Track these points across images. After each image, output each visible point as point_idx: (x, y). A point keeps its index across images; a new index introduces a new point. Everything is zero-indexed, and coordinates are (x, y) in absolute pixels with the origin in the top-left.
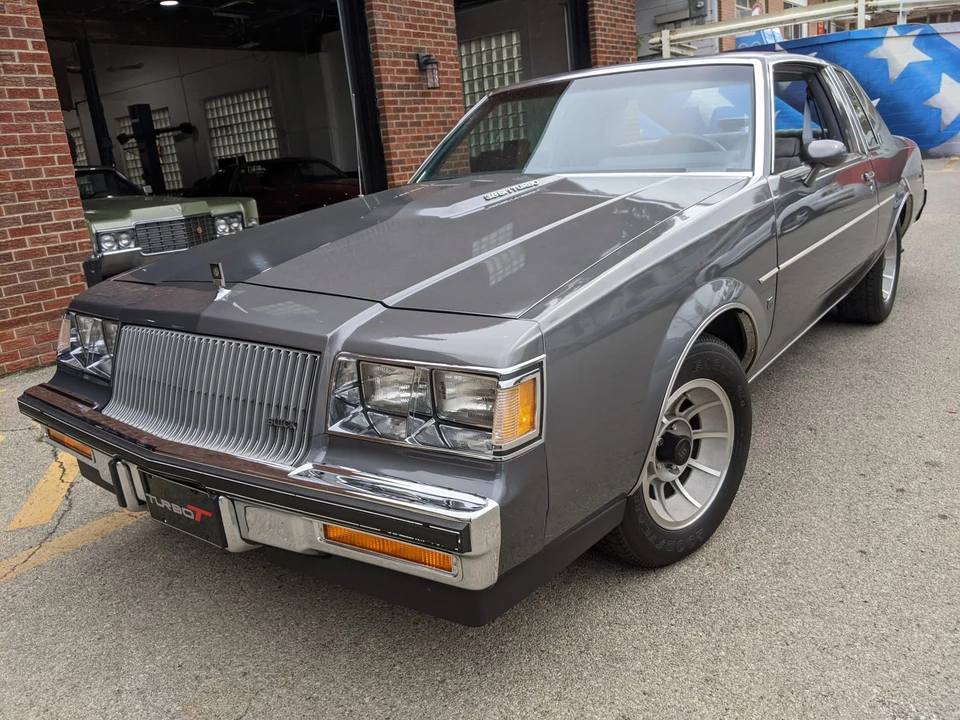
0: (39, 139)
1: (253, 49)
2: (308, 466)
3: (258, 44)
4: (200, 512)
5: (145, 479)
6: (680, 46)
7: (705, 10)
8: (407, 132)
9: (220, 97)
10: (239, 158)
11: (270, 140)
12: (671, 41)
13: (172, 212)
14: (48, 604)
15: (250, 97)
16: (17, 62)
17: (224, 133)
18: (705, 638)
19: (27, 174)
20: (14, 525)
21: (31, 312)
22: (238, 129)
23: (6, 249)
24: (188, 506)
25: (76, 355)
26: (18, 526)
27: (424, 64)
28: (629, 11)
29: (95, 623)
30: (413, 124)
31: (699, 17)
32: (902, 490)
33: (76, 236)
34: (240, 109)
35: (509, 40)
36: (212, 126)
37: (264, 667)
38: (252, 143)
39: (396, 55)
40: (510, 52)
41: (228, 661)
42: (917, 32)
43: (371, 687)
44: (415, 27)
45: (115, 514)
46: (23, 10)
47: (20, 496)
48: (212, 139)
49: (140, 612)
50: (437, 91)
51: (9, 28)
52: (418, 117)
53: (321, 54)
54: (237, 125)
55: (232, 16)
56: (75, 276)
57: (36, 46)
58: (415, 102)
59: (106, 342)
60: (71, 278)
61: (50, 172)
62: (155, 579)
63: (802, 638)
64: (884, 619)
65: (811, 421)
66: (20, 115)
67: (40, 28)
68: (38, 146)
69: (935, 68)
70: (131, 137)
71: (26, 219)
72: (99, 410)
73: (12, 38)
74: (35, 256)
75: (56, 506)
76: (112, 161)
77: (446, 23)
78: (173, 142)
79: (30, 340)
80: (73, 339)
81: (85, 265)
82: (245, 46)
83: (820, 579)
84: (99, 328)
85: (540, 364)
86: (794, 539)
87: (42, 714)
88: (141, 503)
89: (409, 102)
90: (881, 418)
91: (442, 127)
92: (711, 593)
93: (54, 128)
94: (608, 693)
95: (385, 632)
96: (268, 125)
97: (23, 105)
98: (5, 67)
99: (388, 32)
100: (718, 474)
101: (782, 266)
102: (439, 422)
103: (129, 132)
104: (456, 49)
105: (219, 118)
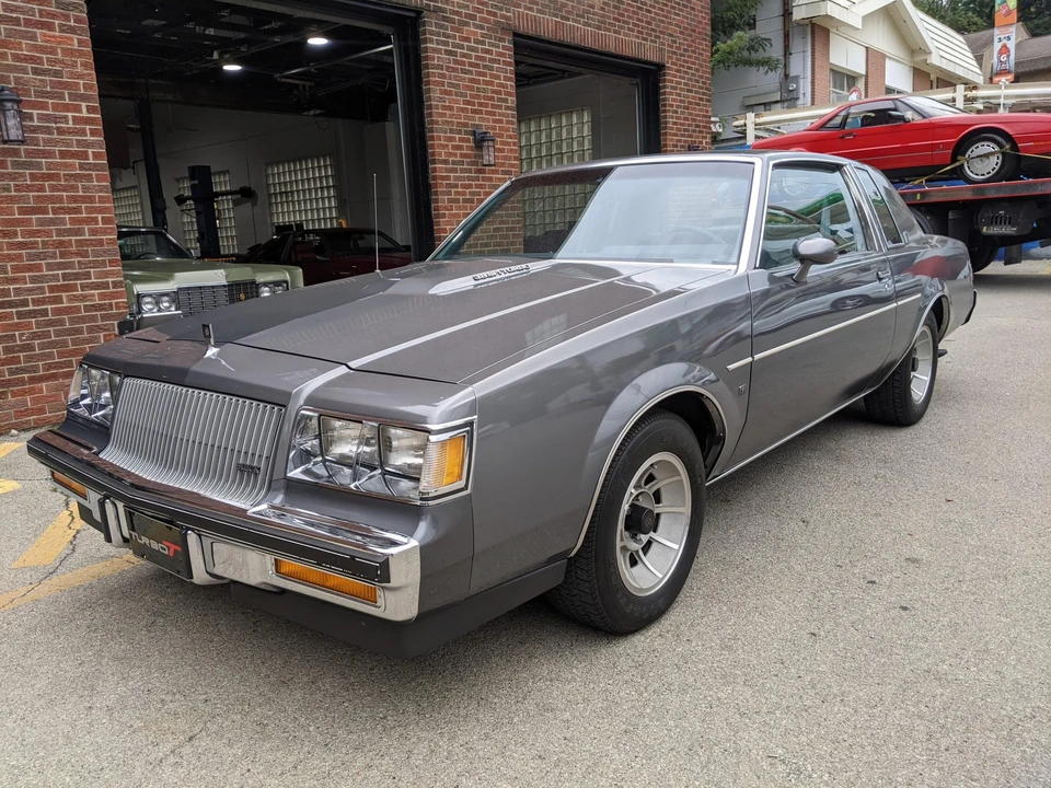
0: (84, 199)
2: (264, 506)
3: (318, 112)
4: (173, 547)
5: (130, 516)
6: (767, 130)
7: (798, 94)
8: (459, 208)
9: (283, 162)
10: (297, 225)
11: (330, 208)
12: (756, 125)
13: (216, 277)
14: (38, 633)
15: (313, 163)
16: (71, 125)
17: (284, 199)
18: (636, 697)
19: (69, 232)
20: (18, 564)
21: (63, 368)
22: (299, 196)
23: (43, 305)
24: (164, 542)
25: (85, 406)
26: (22, 565)
27: (480, 141)
28: (703, 94)
30: (465, 201)
31: (791, 100)
32: (873, 582)
33: (112, 296)
34: (302, 175)
35: (580, 118)
36: (272, 191)
37: (225, 696)
38: (312, 210)
39: (451, 131)
40: (581, 130)
41: (193, 690)
43: (317, 719)
44: (473, 104)
45: (114, 559)
46: (80, 76)
47: (27, 539)
48: (271, 204)
49: (121, 644)
50: (492, 168)
51: (66, 92)
52: (471, 193)
53: (387, 123)
54: (298, 191)
55: (297, 82)
56: (109, 335)
57: (90, 110)
58: (469, 179)
59: (112, 394)
60: (105, 336)
61: (93, 232)
62: (140, 617)
64: (812, 692)
65: (807, 515)
66: (68, 175)
67: (95, 93)
68: (83, 205)
70: (189, 198)
71: (65, 277)
72: (97, 454)
73: (67, 101)
74: (72, 313)
75: (61, 549)
76: (165, 223)
77: (506, 101)
78: (231, 206)
79: (60, 396)
80: (85, 392)
81: (119, 325)
82: (312, 113)
83: (764, 655)
84: (107, 380)
85: (470, 424)
86: (751, 618)
87: (19, 721)
88: (126, 540)
89: (463, 179)
90: (877, 515)
92: (655, 660)
93: (101, 189)
94: (532, 737)
95: (342, 674)
96: (329, 192)
97: (72, 166)
98: (58, 128)
99: (444, 108)
100: (676, 547)
101: (757, 357)
102: (385, 473)
103: (187, 193)
104: (515, 127)
105: (279, 184)
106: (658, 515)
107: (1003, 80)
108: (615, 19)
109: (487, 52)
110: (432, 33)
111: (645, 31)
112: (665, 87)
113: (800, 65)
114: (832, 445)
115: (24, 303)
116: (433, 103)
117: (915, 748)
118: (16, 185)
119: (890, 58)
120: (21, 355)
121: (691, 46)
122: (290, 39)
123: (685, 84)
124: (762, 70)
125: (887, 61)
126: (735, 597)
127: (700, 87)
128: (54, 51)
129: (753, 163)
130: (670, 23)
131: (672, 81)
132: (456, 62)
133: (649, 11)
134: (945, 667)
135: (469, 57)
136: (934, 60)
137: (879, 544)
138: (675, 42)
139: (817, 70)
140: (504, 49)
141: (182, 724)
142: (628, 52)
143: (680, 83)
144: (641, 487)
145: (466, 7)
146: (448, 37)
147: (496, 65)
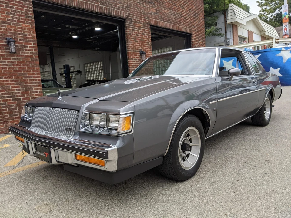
0: (32, 68)
1: (97, 50)
2: (73, 139)
3: (98, 49)
4: (47, 154)
5: (35, 146)
7: (229, 43)
9: (89, 63)
10: (93, 80)
11: (102, 75)
15: (97, 63)
16: (29, 48)
17: (89, 73)
19: (28, 77)
20: (7, 165)
23: (19, 97)
24: (45, 153)
25: (26, 117)
27: (142, 54)
28: (203, 41)
29: (20, 187)
32: (256, 167)
34: (94, 67)
35: (169, 49)
36: (86, 71)
37: (62, 199)
38: (97, 76)
39: (134, 51)
41: (52, 198)
43: (88, 206)
44: (140, 44)
45: (34, 164)
46: (32, 35)
47: (10, 159)
48: (86, 74)
49: (33, 186)
51: (28, 40)
53: (117, 52)
54: (93, 71)
55: (92, 41)
57: (34, 44)
58: (139, 64)
61: (34, 77)
62: (39, 179)
63: (213, 200)
64: (238, 197)
65: (236, 149)
66: (28, 62)
67: (36, 40)
68: (32, 70)
70: (63, 74)
71: (26, 89)
72: (27, 129)
73: (28, 42)
74: (28, 99)
75: (19, 161)
76: (56, 79)
77: (149, 43)
78: (75, 75)
80: (26, 114)
82: (97, 49)
83: (223, 187)
85: (133, 113)
86: (219, 177)
89: (137, 64)
90: (256, 149)
92: (191, 188)
93: (37, 66)
94: (153, 210)
95: (97, 193)
96: (101, 71)
97: (29, 59)
98: (25, 49)
99: (132, 45)
100: (196, 156)
101: (219, 100)
102: (108, 129)
103: (63, 72)
104: (151, 50)
105: (88, 69)
106: (191, 146)
107: (286, 37)
108: (178, 22)
109: (143, 30)
110: (128, 25)
111: (186, 25)
112: (192, 40)
113: (230, 35)
114: (243, 131)
115: (14, 97)
116: (129, 43)
117: (271, 212)
118: (13, 64)
120: (13, 111)
121: (199, 29)
122: (90, 28)
124: (219, 37)
125: (254, 34)
126: (215, 171)
127: (202, 40)
128: (25, 29)
129: (216, 49)
130: (194, 23)
131: (194, 38)
132: (135, 32)
133: (187, 19)
134: (278, 189)
135: (138, 31)
136: (267, 33)
137: (257, 156)
138: (195, 28)
139: (234, 36)
140: (148, 29)
141: (48, 207)
142: (182, 30)
143: (197, 39)
144: (185, 137)
145: (138, 18)
146: (133, 26)
147: (146, 33)
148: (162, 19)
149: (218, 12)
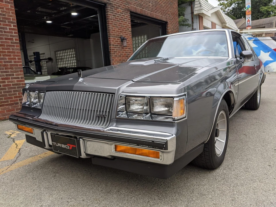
1: (71, 37)
2: (110, 128)
3: (72, 35)
4: (72, 146)
8: (117, 58)
9: (60, 51)
10: (65, 67)
11: (74, 63)
13: (48, 78)
14: (15, 181)
15: (69, 51)
16: (8, 30)
17: (61, 60)
18: (228, 189)
19: (8, 62)
21: (6, 103)
22: (65, 60)
24: (68, 144)
25: (27, 104)
26: (3, 160)
27: (123, 40)
30: (119, 56)
33: (21, 81)
34: (66, 54)
35: (144, 37)
36: (57, 59)
37: (89, 198)
38: (69, 63)
39: (115, 37)
41: (77, 197)
42: (254, 39)
43: (125, 204)
44: (120, 30)
45: (35, 157)
46: (11, 16)
47: (3, 152)
48: (57, 62)
49: (46, 183)
50: (126, 47)
51: (7, 20)
52: (121, 54)
53: (90, 39)
54: (65, 58)
55: (66, 27)
56: (20, 93)
57: (14, 26)
58: (120, 50)
60: (18, 93)
61: (15, 62)
63: (258, 188)
66: (7, 45)
67: (16, 21)
68: (12, 54)
69: (259, 49)
70: (33, 61)
71: (6, 75)
72: (38, 117)
73: (7, 23)
74: (8, 86)
75: (15, 154)
78: (45, 63)
79: (4, 111)
81: (23, 90)
82: (70, 35)
83: (259, 173)
84: (37, 95)
85: (185, 95)
86: (248, 162)
88: (50, 146)
89: (118, 50)
90: (264, 132)
91: (127, 57)
92: (227, 177)
93: (17, 49)
95: (127, 188)
96: (74, 58)
97: (8, 42)
98: (4, 31)
99: (113, 30)
100: (223, 141)
102: (152, 114)
104: (131, 36)
105: (60, 56)
107: (249, 28)
108: (155, 9)
109: (124, 16)
110: (109, 10)
111: (162, 13)
112: (168, 28)
113: (196, 26)
116: (110, 29)
119: (217, 25)
121: (174, 18)
122: (67, 12)
123: (173, 27)
124: (187, 27)
127: (176, 28)
128: (3, 8)
129: (225, 31)
130: (169, 11)
131: (169, 26)
132: (116, 18)
133: (163, 8)
135: (119, 17)
136: (227, 25)
138: (170, 16)
139: (200, 27)
140: (128, 15)
142: (158, 18)
143: (171, 27)
145: (118, 3)
146: (113, 11)
147: (126, 20)
148: (141, 6)
149: (185, 3)
